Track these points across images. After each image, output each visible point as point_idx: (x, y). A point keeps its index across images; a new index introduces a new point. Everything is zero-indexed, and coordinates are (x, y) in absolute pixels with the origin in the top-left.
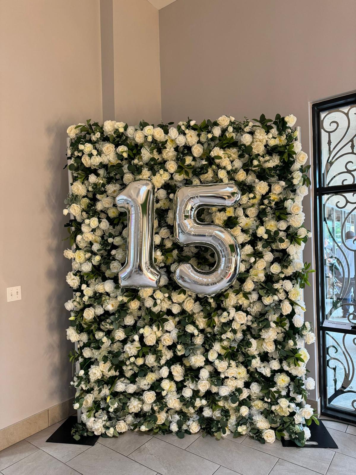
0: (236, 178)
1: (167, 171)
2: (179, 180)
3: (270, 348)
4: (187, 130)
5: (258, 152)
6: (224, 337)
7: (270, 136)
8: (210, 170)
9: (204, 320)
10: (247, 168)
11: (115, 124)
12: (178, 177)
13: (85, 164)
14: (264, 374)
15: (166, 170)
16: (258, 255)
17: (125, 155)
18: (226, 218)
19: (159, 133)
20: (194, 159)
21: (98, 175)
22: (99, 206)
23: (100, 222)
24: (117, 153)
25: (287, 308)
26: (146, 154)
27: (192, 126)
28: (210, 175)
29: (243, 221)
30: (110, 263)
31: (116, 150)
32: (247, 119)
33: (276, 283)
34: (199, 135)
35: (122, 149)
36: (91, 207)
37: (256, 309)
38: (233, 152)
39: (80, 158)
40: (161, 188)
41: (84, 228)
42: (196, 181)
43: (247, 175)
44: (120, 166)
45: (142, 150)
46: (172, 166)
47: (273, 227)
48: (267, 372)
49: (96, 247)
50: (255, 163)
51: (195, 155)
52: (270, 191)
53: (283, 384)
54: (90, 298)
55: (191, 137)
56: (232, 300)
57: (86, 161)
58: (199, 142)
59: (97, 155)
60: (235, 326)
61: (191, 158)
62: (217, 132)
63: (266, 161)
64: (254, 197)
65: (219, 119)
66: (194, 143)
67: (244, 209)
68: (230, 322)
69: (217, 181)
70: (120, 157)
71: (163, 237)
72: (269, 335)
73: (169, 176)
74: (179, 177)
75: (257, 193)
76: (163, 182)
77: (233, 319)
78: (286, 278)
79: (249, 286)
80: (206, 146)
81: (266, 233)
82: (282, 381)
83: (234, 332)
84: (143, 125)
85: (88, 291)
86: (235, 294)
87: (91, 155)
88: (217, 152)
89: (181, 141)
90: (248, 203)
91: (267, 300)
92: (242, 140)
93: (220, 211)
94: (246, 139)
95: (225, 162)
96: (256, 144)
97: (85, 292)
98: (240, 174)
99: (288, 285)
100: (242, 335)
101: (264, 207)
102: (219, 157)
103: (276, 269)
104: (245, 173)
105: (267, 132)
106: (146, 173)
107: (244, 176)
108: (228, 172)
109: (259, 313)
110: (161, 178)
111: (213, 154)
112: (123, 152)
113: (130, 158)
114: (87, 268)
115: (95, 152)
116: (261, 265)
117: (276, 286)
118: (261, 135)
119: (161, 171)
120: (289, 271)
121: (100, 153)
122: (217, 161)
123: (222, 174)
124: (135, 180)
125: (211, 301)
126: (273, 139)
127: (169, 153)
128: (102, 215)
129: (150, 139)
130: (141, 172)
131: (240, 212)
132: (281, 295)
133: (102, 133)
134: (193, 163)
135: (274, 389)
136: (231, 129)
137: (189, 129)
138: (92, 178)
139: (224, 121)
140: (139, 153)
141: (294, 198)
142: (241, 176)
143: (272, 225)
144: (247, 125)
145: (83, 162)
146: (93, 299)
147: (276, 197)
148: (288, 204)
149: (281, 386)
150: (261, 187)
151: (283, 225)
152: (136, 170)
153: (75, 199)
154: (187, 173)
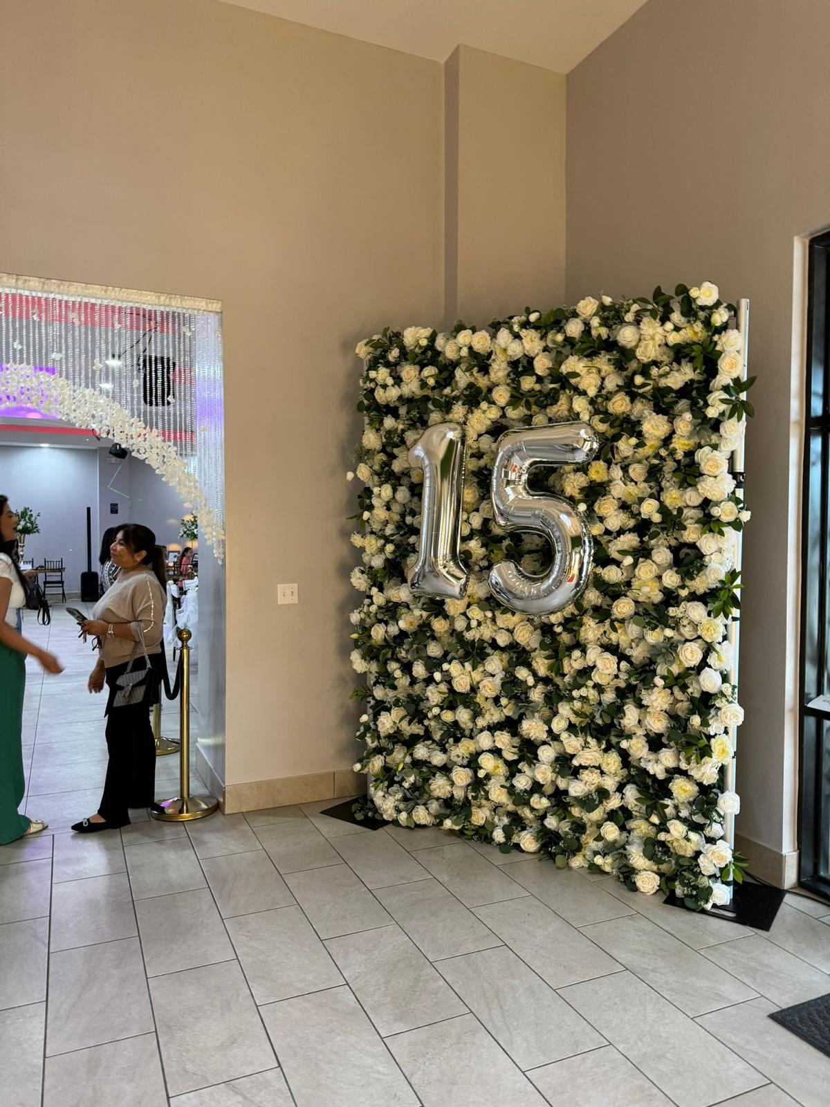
0: (611, 410)
1: (494, 403)
2: (514, 417)
3: (658, 725)
4: (524, 330)
5: (649, 358)
6: (575, 693)
7: (669, 326)
8: (564, 398)
9: (546, 661)
10: (629, 389)
11: (418, 332)
12: (512, 413)
13: (379, 401)
14: (652, 772)
15: (491, 402)
16: (643, 553)
17: (431, 382)
18: (585, 484)
19: (480, 341)
20: (540, 380)
21: (396, 416)
22: (397, 466)
23: (395, 490)
24: (421, 380)
25: (690, 655)
26: (462, 378)
27: (533, 323)
28: (560, 408)
29: (619, 489)
30: (408, 556)
31: (420, 374)
32: (627, 299)
33: (674, 606)
34: (543, 337)
35: (430, 371)
36: (384, 468)
37: (638, 654)
38: (603, 362)
39: (372, 391)
40: (487, 433)
41: (375, 501)
42: (539, 419)
43: (632, 401)
44: (426, 399)
45: (456, 371)
46: (502, 395)
47: (677, 501)
48: (657, 768)
49: (389, 530)
50: (639, 380)
51: (540, 373)
52: (673, 432)
53: (683, 796)
54: (380, 607)
55: (531, 343)
56: (591, 630)
57: (380, 395)
58: (546, 349)
59: (393, 386)
60: (596, 677)
61: (534, 378)
62: (574, 328)
63: (661, 376)
64: (641, 445)
65: (579, 305)
66: (536, 352)
67: (625, 469)
68: (586, 672)
69: (574, 417)
70: (423, 384)
71: (485, 516)
72: (650, 699)
73: (500, 411)
74: (514, 412)
75: (646, 435)
76: (489, 422)
77: (594, 666)
78: (693, 597)
79: (623, 608)
80: (554, 353)
81: (658, 512)
82: (682, 790)
83: (599, 688)
84: (460, 328)
85: (379, 599)
86: (597, 621)
87: (385, 387)
88: (573, 364)
89: (515, 350)
90: (637, 454)
91: (654, 637)
92: (619, 338)
93: (576, 471)
94: (626, 336)
95: (589, 384)
96: (643, 344)
97: (374, 599)
98: (616, 402)
99: (697, 611)
100: (614, 696)
101: (656, 462)
102: (575, 375)
103: (671, 579)
104: (628, 399)
105: (664, 319)
106: (459, 410)
107: (625, 405)
108: (592, 402)
109: (647, 661)
110: (484, 417)
111: (564, 369)
112: (427, 377)
113: (440, 385)
114: (378, 562)
115: (390, 381)
116: (646, 571)
117: (672, 611)
118: (651, 327)
119: (484, 405)
120: (701, 584)
121: (398, 381)
122: (573, 381)
123: (580, 405)
124: (444, 422)
125: (558, 629)
126: (675, 333)
127: (499, 370)
128: (405, 481)
129: (464, 352)
130: (451, 408)
131: (617, 473)
132: (687, 629)
133: (402, 348)
134: (537, 387)
135: (667, 802)
136: (595, 322)
137: (527, 329)
138: (389, 422)
139: (588, 307)
140: (452, 376)
141: (718, 445)
142: (619, 405)
143: (673, 497)
144: (628, 311)
145: (376, 397)
146: (383, 611)
147: (686, 442)
148: (702, 455)
149: (681, 800)
150: (654, 426)
151: (693, 497)
152: (446, 407)
153: (364, 455)
154: (528, 406)
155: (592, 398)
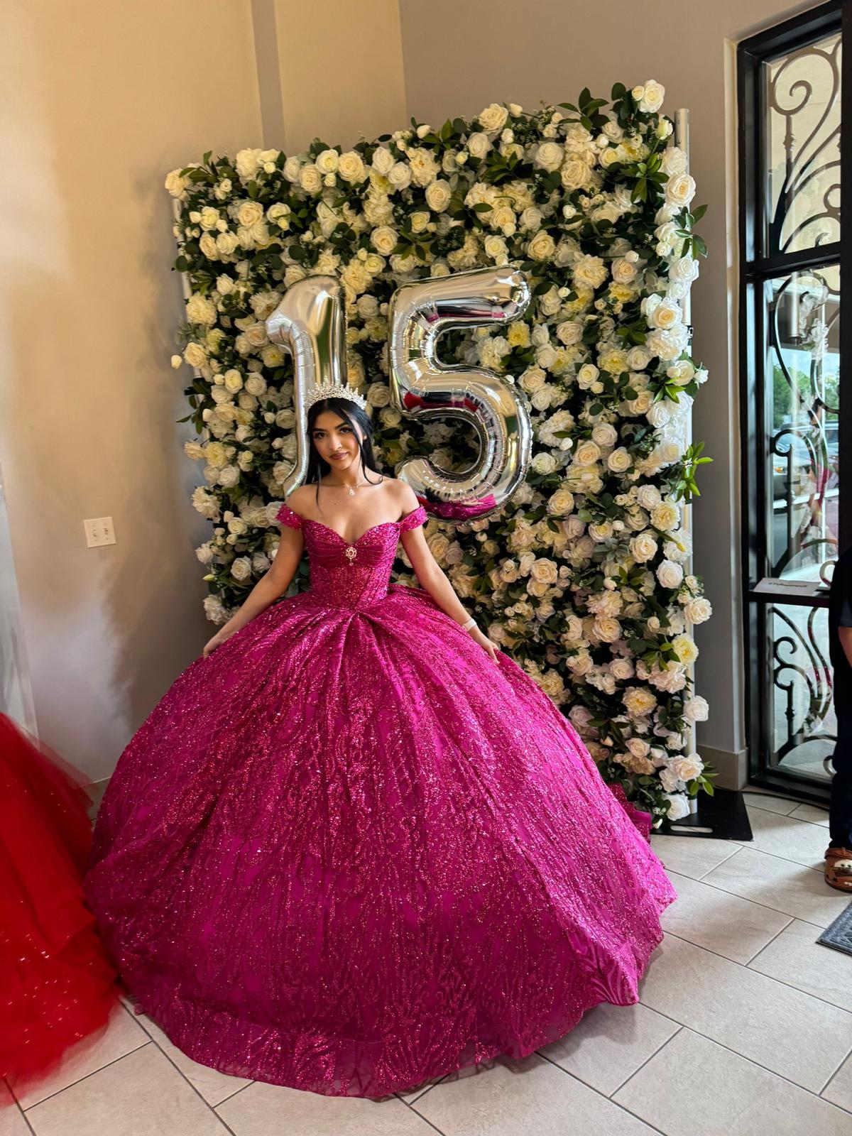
0: (531, 254)
1: (375, 251)
2: (404, 269)
3: (609, 632)
4: (411, 149)
5: (577, 184)
6: (509, 611)
7: (603, 140)
8: (470, 241)
9: (469, 578)
10: (553, 225)
11: (256, 157)
12: (402, 264)
13: (207, 255)
14: (600, 688)
15: (372, 250)
16: (580, 433)
17: (284, 224)
18: (506, 352)
19: (351, 165)
20: (435, 217)
21: (234, 276)
22: (242, 345)
23: (245, 378)
24: (268, 223)
25: (645, 547)
26: (327, 217)
27: (422, 140)
28: (468, 252)
29: (548, 356)
30: (273, 465)
31: (265, 215)
32: (546, 105)
33: (621, 494)
34: (439, 159)
35: (279, 210)
36: (225, 347)
37: (578, 554)
38: (520, 191)
39: (196, 241)
40: (368, 292)
41: (217, 395)
42: (439, 269)
43: (556, 242)
44: (277, 249)
45: (318, 209)
46: (385, 239)
47: (618, 366)
48: (606, 684)
49: (242, 434)
50: (569, 211)
51: (435, 208)
52: (610, 278)
53: (640, 709)
54: (240, 537)
55: (422, 166)
56: (524, 533)
57: (209, 247)
58: (441, 175)
59: (227, 232)
60: (532, 589)
61: (427, 215)
62: (479, 146)
63: (595, 207)
64: (572, 297)
65: (482, 115)
66: (429, 178)
67: (553, 330)
68: (520, 584)
69: (485, 263)
70: (273, 228)
71: (375, 404)
72: (601, 606)
73: (382, 262)
74: (403, 262)
75: (578, 285)
76: (369, 278)
77: (530, 576)
78: (644, 480)
79: (561, 503)
80: (454, 181)
81: (599, 380)
82: (638, 702)
83: (534, 601)
84: (318, 149)
85: (237, 527)
86: (531, 521)
87: (215, 234)
88: (480, 194)
89: (400, 176)
90: (563, 311)
91: (601, 533)
92: (537, 158)
93: (493, 335)
94: (547, 155)
95: (502, 218)
96: (569, 165)
97: (231, 527)
98: (538, 242)
99: (650, 495)
100: (551, 608)
101: (593, 317)
102: (485, 207)
103: (619, 461)
104: (551, 239)
105: (596, 133)
106: (328, 261)
107: (548, 247)
108: (509, 242)
109: (588, 562)
110: (363, 269)
111: (471, 200)
112: (278, 218)
113: (297, 229)
114: (229, 477)
115: (222, 225)
116: (588, 453)
117: (621, 500)
118: (580, 140)
119: (362, 253)
120: (654, 465)
121: (233, 226)
122: (482, 216)
123: (495, 247)
124: (308, 277)
125: (483, 538)
126: (610, 150)
127: (378, 207)
128: (254, 365)
129: (331, 181)
130: (317, 259)
131: (542, 334)
132: (635, 519)
133: (235, 179)
134: (432, 227)
135: (621, 719)
136: (508, 136)
137: (415, 147)
138: (225, 284)
139: (494, 117)
140: (312, 216)
141: (665, 291)
142: (542, 247)
143: (614, 358)
144: (548, 122)
145: (203, 250)
146: (246, 541)
147: (626, 291)
148: (650, 305)
149: (637, 714)
150: (588, 271)
151: (639, 359)
152: (309, 256)
153: (194, 332)
154: (421, 253)
155: (510, 237)
